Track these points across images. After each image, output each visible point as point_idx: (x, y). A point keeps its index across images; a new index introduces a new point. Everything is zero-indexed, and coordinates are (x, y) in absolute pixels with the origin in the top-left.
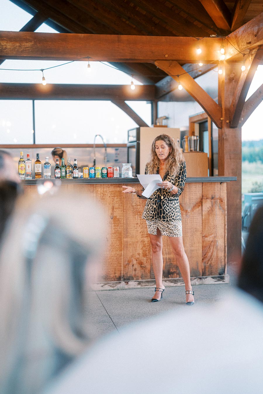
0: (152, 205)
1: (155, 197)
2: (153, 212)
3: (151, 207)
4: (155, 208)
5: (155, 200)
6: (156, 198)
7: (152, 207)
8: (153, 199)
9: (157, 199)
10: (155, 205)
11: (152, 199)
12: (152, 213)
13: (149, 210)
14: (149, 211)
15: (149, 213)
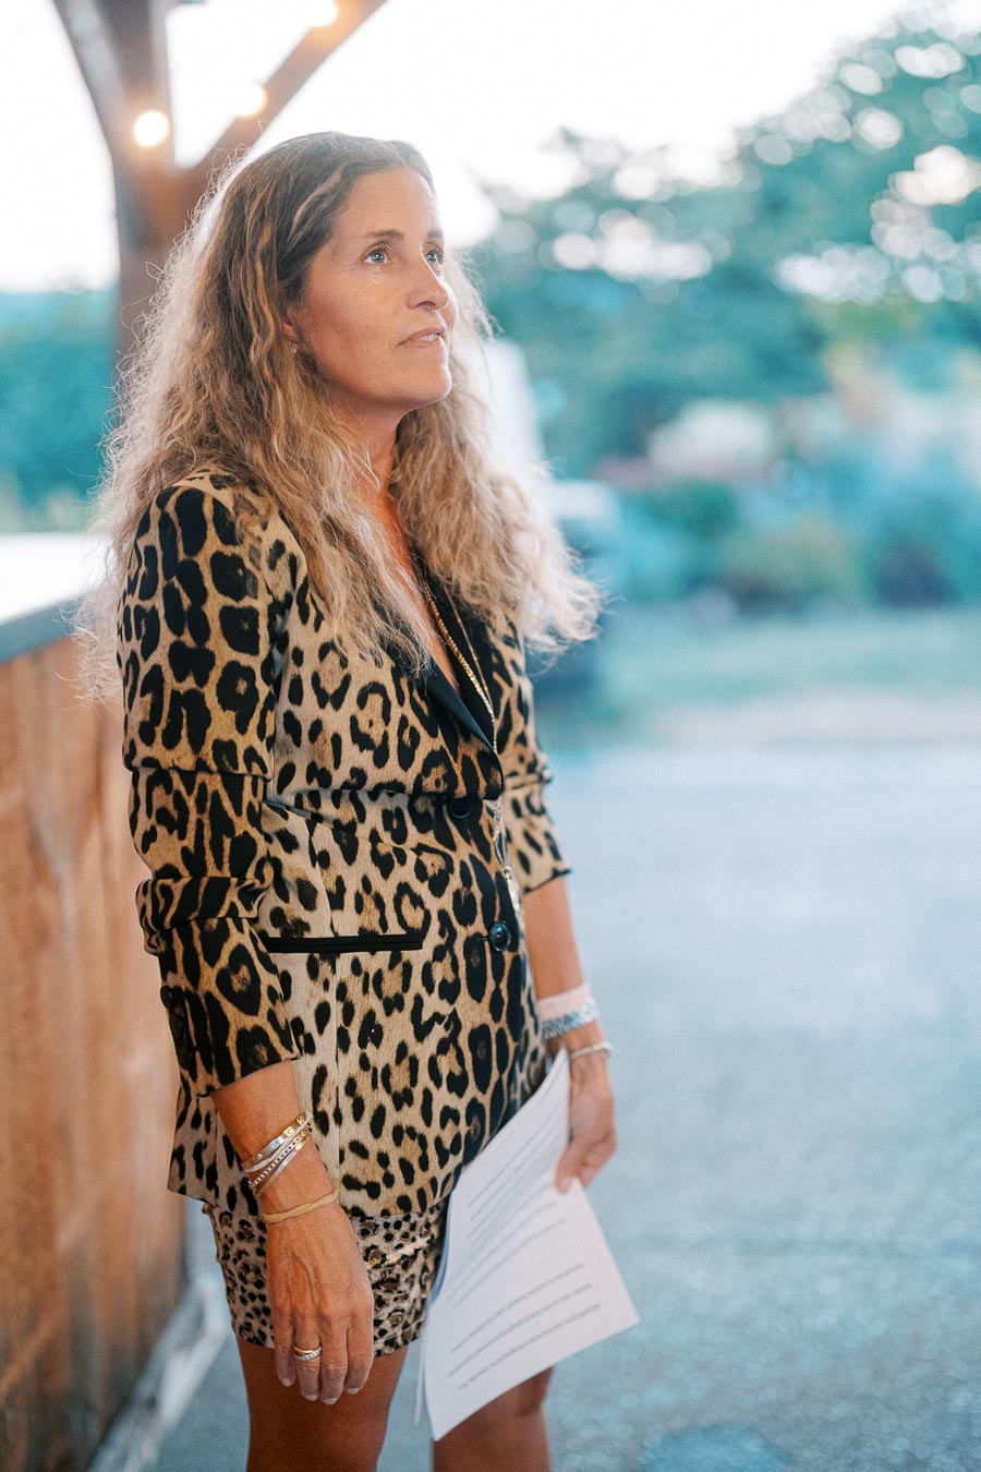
0: (434, 1004)
1: (446, 902)
2: (472, 1091)
3: (422, 1032)
4: (479, 1035)
5: (463, 933)
6: (465, 909)
7: (439, 1032)
8: (433, 939)
9: (478, 926)
10: (477, 994)
11: (414, 939)
12: (460, 1105)
13: (400, 1079)
14: (403, 1099)
15: (411, 1116)
